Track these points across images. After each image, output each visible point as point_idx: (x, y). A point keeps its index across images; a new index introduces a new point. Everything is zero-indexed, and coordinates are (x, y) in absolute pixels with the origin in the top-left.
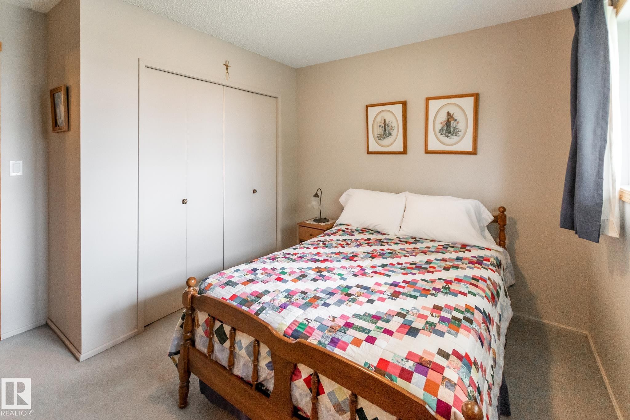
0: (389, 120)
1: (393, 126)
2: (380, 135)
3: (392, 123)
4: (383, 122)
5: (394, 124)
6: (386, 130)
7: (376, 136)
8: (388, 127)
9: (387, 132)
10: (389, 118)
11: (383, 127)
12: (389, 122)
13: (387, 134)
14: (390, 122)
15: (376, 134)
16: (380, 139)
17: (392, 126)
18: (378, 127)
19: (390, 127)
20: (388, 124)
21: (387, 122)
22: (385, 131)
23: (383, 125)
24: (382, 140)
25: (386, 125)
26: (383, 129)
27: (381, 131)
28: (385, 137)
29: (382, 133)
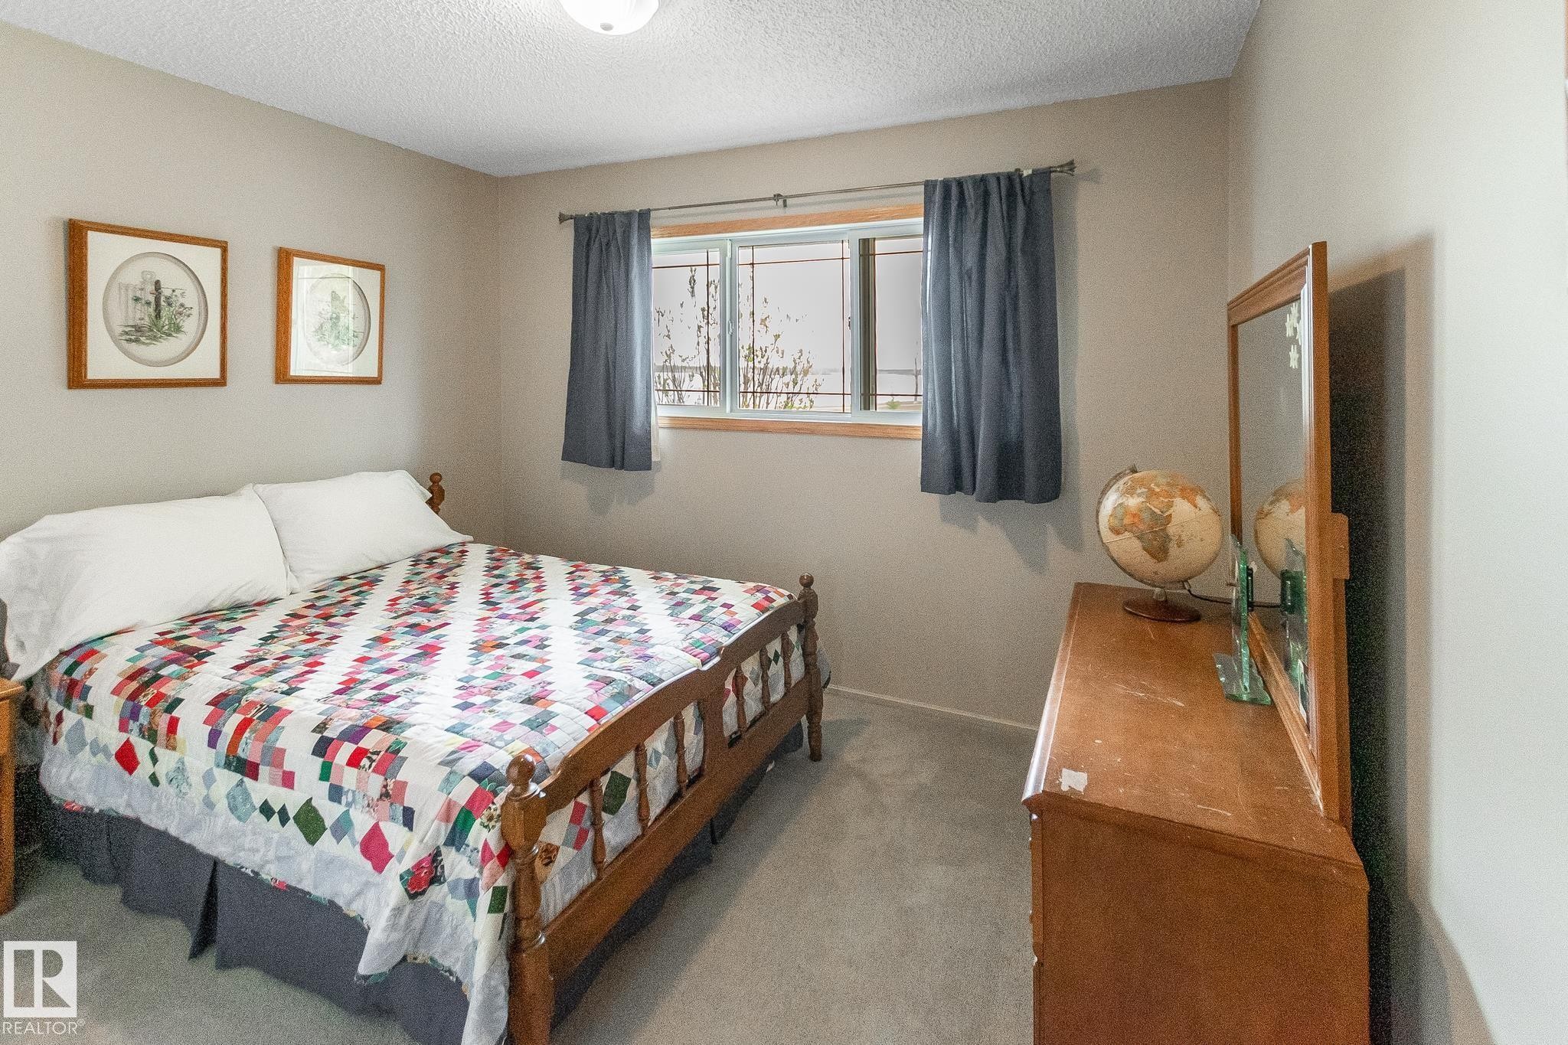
0: (174, 288)
1: (187, 305)
2: (138, 329)
3: (182, 295)
4: (151, 288)
5: (191, 299)
6: (163, 313)
7: (118, 330)
8: (170, 305)
9: (164, 320)
10: (173, 280)
11: (148, 303)
12: (174, 291)
13: (166, 327)
14: (177, 292)
15: (118, 322)
16: (137, 341)
17: (182, 305)
18: (131, 302)
19: (175, 308)
20: (168, 298)
21: (166, 292)
22: (158, 316)
23: (152, 299)
24: (144, 343)
25: (162, 299)
26: (151, 310)
27: (143, 315)
28: (159, 335)
29: (147, 322)
